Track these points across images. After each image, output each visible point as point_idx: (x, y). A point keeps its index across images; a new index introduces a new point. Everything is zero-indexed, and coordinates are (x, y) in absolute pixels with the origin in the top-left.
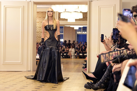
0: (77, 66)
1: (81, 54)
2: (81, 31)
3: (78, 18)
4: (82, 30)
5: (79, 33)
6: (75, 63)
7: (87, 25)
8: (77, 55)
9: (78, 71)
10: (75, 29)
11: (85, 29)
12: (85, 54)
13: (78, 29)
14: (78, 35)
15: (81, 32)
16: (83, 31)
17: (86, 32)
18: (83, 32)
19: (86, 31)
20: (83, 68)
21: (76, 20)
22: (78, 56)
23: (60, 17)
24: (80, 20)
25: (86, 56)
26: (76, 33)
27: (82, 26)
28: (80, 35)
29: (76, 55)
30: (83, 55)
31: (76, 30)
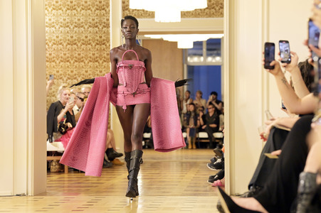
0: (191, 175)
1: (203, 135)
2: (201, 55)
3: (191, 9)
4: (204, 50)
5: (194, 61)
6: (182, 163)
7: (222, 32)
8: (189, 139)
9: (195, 191)
10: (180, 46)
11: (214, 46)
12: (218, 135)
13: (191, 46)
14: (192, 70)
15: (202, 59)
16: (208, 55)
17: (218, 59)
18: (210, 59)
19: (219, 55)
20: (212, 179)
21: (184, 14)
22: (192, 139)
23: (128, 5)
24: (197, 14)
25: (222, 139)
26: (184, 60)
27: (204, 38)
28: (199, 67)
29: (186, 139)
30: (210, 136)
31: (184, 51)
